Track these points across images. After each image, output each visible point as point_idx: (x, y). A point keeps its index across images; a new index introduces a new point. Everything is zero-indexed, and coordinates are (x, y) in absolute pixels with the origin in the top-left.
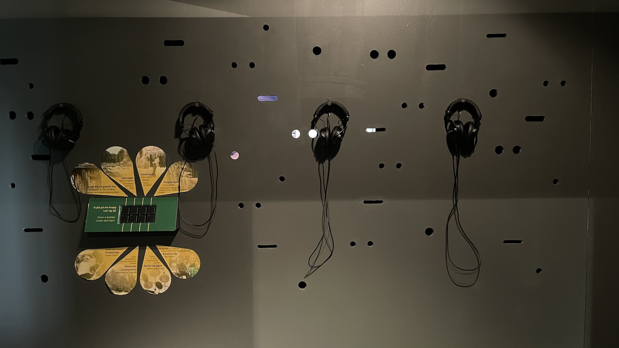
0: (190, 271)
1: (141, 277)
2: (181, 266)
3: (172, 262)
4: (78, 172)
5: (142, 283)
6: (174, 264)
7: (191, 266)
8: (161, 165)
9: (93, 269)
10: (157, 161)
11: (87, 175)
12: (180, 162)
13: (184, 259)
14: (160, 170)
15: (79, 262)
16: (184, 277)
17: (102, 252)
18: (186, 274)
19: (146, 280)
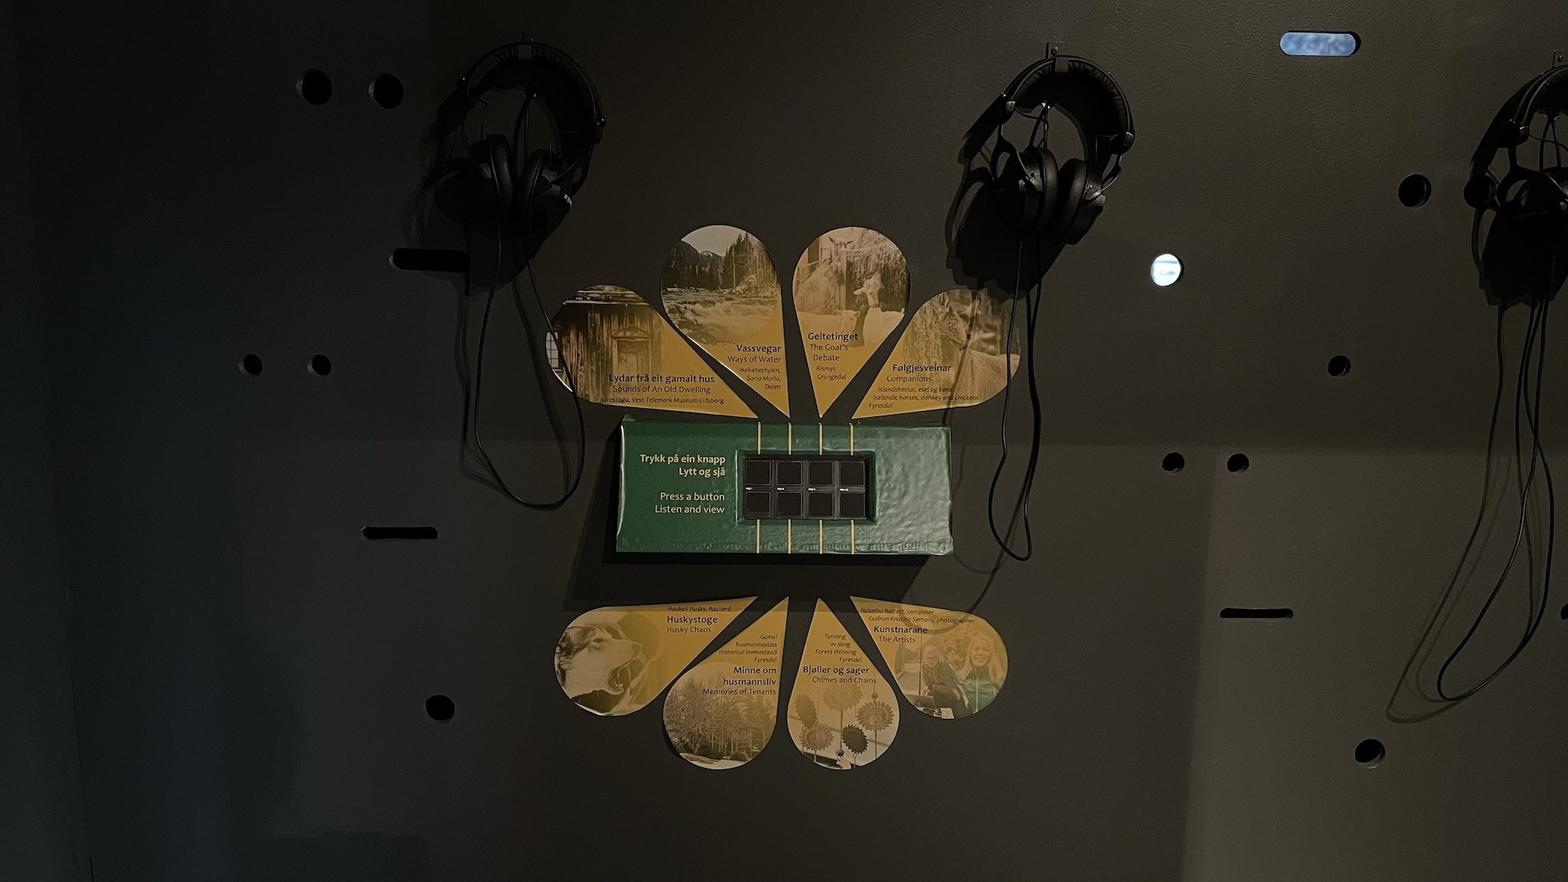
0: (968, 693)
1: (792, 710)
2: (938, 675)
3: (904, 657)
4: (574, 320)
5: (796, 730)
6: (913, 667)
7: (971, 676)
8: (886, 300)
9: (619, 676)
10: (871, 286)
11: (609, 332)
12: (957, 292)
13: (949, 650)
14: (882, 322)
15: (569, 651)
16: (947, 713)
17: (656, 617)
18: (952, 703)
19: (810, 720)
